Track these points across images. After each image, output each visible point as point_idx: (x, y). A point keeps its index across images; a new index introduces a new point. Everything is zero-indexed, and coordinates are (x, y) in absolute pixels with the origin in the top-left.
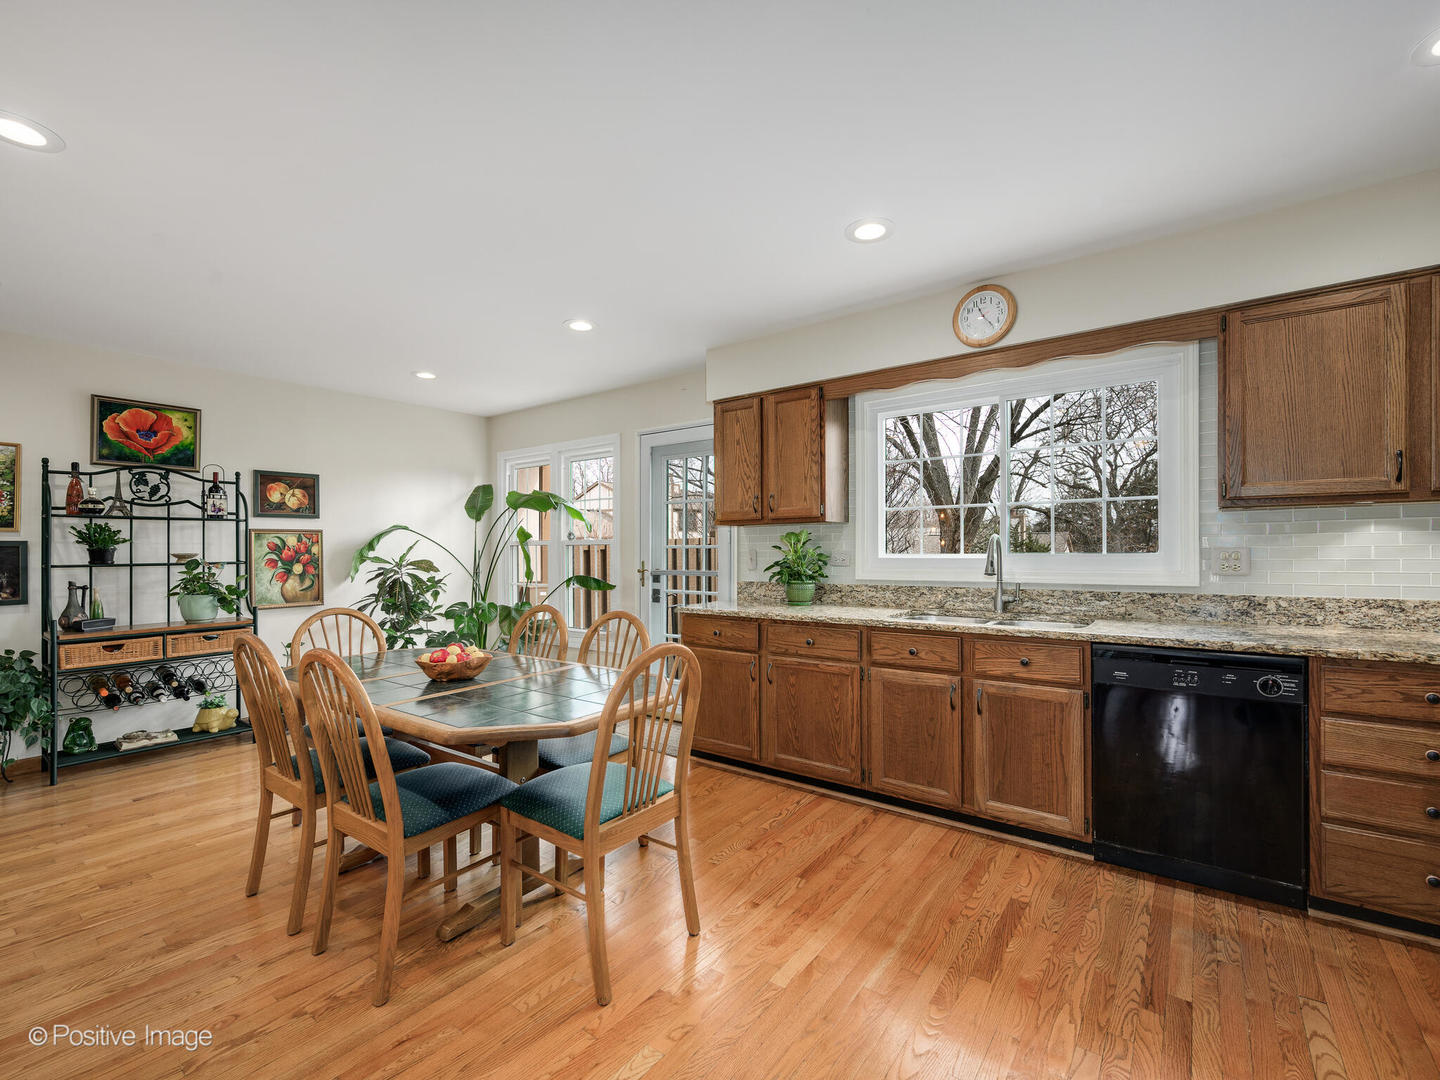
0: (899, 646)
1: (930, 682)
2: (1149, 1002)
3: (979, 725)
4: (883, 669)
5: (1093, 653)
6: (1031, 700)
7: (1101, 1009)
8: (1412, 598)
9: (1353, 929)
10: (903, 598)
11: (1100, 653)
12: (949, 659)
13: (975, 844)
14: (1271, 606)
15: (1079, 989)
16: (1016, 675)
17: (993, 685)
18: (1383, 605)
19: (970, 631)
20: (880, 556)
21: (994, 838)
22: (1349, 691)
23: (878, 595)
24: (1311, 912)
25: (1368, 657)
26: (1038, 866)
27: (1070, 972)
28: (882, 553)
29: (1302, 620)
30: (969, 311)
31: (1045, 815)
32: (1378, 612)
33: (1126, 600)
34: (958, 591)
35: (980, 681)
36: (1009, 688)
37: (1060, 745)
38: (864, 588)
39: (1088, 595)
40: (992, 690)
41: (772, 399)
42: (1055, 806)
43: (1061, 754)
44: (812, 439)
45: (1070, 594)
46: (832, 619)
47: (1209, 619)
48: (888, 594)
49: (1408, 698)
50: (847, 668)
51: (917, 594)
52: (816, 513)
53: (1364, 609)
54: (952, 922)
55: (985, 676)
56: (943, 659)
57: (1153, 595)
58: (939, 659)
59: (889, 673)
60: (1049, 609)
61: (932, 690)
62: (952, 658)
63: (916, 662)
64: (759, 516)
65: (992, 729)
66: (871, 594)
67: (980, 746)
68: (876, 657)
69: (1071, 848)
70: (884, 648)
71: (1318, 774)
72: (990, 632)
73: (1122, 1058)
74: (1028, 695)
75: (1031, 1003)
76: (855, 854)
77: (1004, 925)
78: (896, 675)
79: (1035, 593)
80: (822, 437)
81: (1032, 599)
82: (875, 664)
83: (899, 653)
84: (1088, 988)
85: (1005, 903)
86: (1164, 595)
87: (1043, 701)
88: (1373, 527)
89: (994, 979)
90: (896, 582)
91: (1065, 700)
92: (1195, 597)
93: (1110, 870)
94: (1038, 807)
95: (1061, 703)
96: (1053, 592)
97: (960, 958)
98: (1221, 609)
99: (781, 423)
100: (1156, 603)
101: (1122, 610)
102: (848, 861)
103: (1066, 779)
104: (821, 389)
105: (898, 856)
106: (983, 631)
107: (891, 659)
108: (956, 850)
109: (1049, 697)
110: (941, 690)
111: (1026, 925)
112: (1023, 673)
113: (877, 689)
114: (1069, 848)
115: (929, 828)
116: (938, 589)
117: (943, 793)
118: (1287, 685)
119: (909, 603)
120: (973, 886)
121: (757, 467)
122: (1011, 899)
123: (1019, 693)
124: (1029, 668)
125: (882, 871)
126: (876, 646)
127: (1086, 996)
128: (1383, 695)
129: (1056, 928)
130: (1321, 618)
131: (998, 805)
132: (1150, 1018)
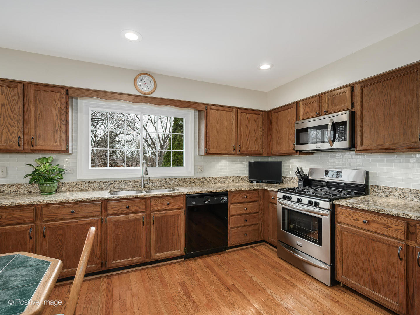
0: (121, 206)
1: (134, 218)
2: (229, 290)
3: (153, 228)
4: (113, 217)
5: (186, 197)
6: (169, 216)
7: (225, 299)
8: (229, 176)
9: (234, 251)
10: (102, 186)
11: (189, 197)
12: (142, 207)
13: (152, 271)
14: (208, 180)
15: (216, 297)
16: (165, 208)
17: (158, 214)
18: (225, 178)
19: (151, 196)
20: (89, 169)
21: (155, 267)
22: (235, 198)
23: (90, 186)
24: (227, 251)
25: (238, 190)
26: (174, 269)
27: (211, 294)
28: (90, 168)
29: (213, 182)
30: (140, 80)
31: (174, 251)
32: (224, 179)
33: (178, 181)
34: (126, 181)
35: (153, 213)
36: (163, 213)
37: (178, 228)
38: (82, 183)
39: (168, 180)
40: (157, 215)
41: (33, 87)
42: (176, 248)
43: (178, 231)
44: (61, 113)
45: (164, 180)
46: (87, 199)
47: (196, 184)
48: (95, 185)
49: (243, 198)
50: (95, 220)
51: (109, 184)
52: (63, 148)
53: (223, 179)
54: (173, 301)
55: (155, 211)
56: (139, 208)
57: (185, 179)
58: (138, 208)
59: (116, 218)
60: (158, 185)
61: (135, 221)
62: (143, 206)
63: (129, 211)
64: (21, 148)
65: (157, 229)
66: (86, 185)
67: (153, 236)
68: (110, 212)
69: (178, 259)
70: (114, 208)
71: (230, 218)
72: (158, 195)
73: (239, 308)
74: (169, 214)
75: (213, 309)
76: (118, 298)
77: (186, 292)
78: (120, 218)
79: (153, 180)
80: (67, 113)
81: (152, 182)
82: (109, 215)
83: (121, 209)
84: (218, 295)
85: (179, 285)
86: (187, 179)
87: (173, 215)
88: (223, 161)
89: (200, 310)
90: (98, 179)
91: (179, 213)
92: (194, 179)
93: (189, 261)
94: (171, 250)
95: (178, 215)
96: (159, 179)
97: (187, 310)
98: (199, 182)
99: (39, 101)
100: (186, 181)
101: (177, 183)
102: (119, 303)
103: (179, 238)
104: (67, 90)
105: (134, 290)
106: (155, 195)
107: (117, 212)
108: (149, 277)
109: (175, 213)
110: (139, 220)
111: (190, 288)
112: (167, 207)
113: (110, 225)
114: (180, 258)
115: (134, 273)
116: (118, 181)
117: (139, 258)
118: (225, 198)
119: (105, 188)
120: (166, 285)
121: (20, 121)
122: (179, 283)
123: (166, 214)
124: (169, 205)
125: (135, 299)
126: (110, 207)
127: (219, 298)
128: (239, 198)
129: (196, 284)
130: (216, 182)
131: (159, 254)
132: (232, 293)
